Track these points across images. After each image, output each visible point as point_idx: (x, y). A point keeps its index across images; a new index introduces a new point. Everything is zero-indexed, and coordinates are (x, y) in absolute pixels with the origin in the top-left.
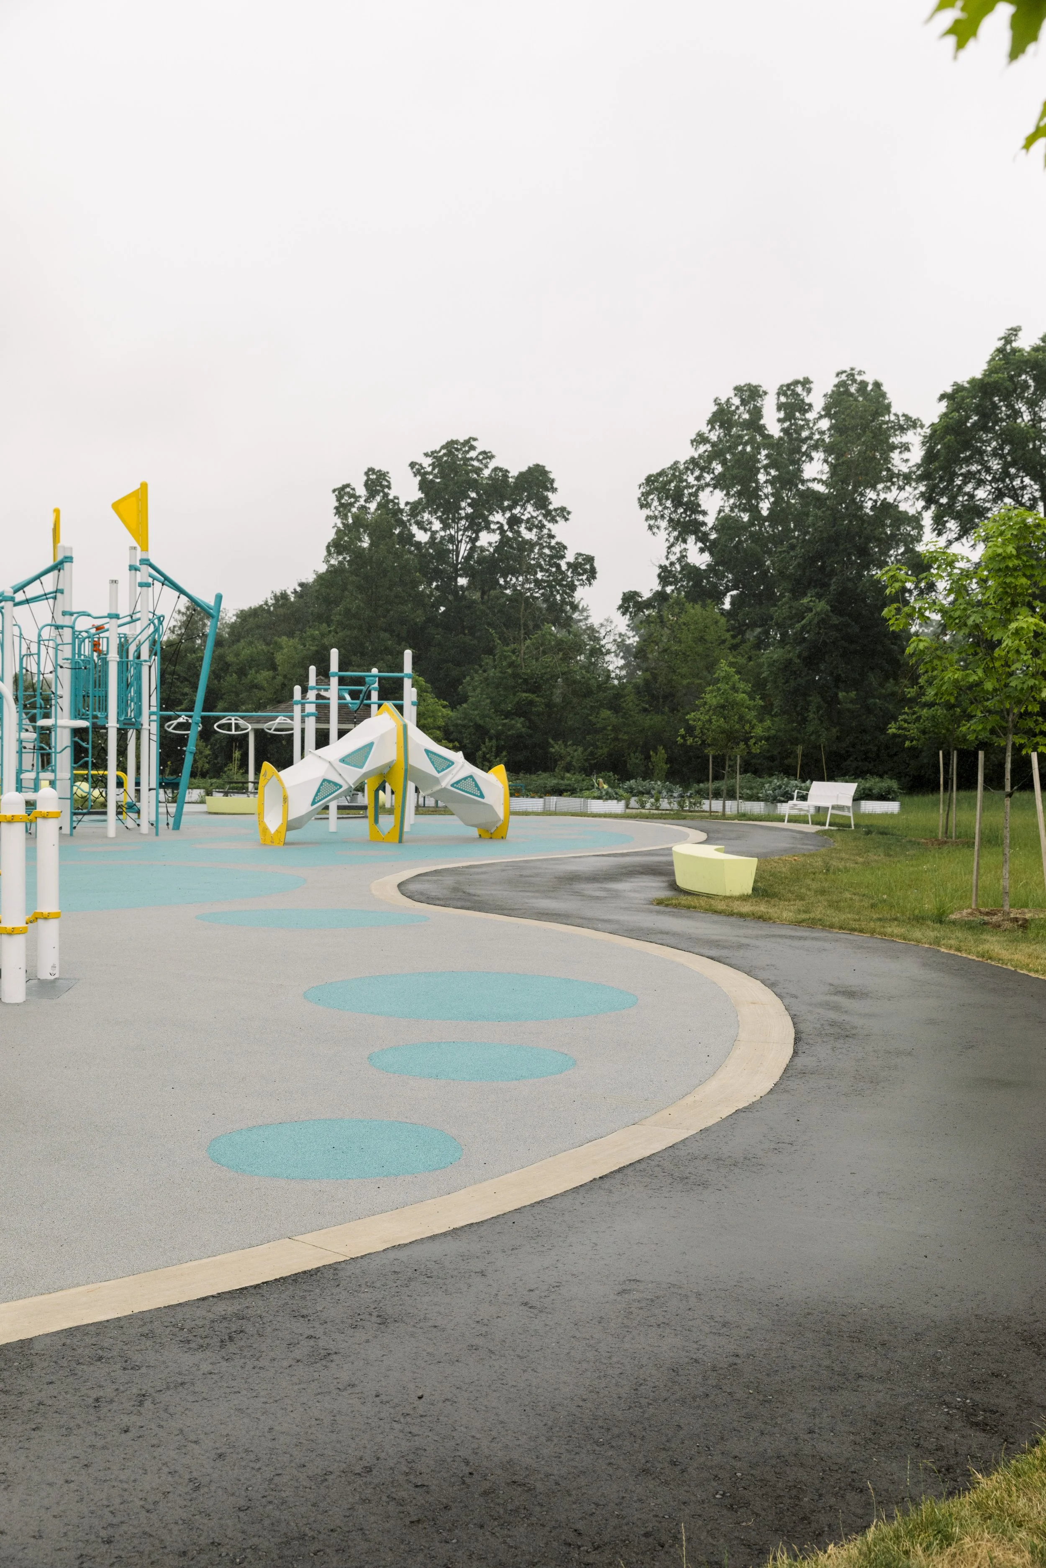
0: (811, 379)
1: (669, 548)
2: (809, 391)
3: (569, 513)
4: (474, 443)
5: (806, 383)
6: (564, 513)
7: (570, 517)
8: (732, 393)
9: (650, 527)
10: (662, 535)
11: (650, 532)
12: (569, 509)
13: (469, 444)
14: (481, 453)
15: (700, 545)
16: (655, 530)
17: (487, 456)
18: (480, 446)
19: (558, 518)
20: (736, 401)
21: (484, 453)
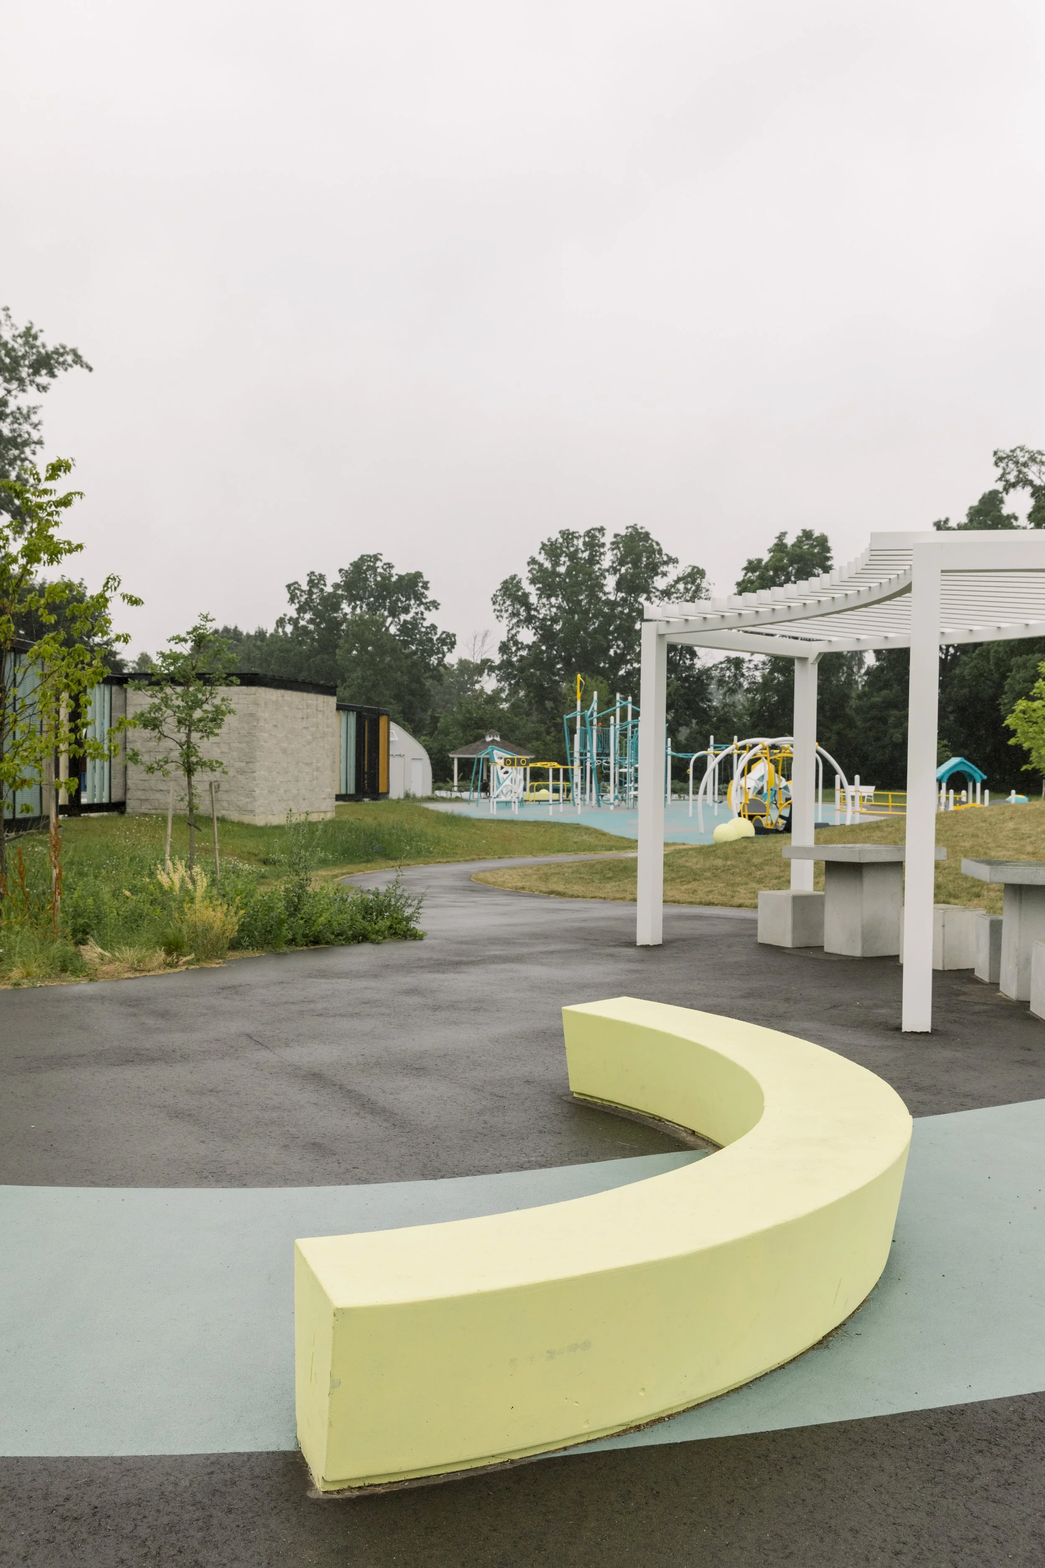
0: (605, 527)
1: (509, 630)
2: (603, 535)
3: (439, 604)
4: (380, 557)
5: (601, 530)
6: (435, 605)
7: (439, 607)
8: (559, 536)
9: (498, 617)
10: (505, 621)
11: (497, 620)
12: (439, 601)
13: (376, 558)
14: (385, 564)
15: (534, 631)
16: (500, 618)
17: (390, 566)
18: (385, 559)
19: (431, 608)
20: (561, 540)
21: (389, 564)
